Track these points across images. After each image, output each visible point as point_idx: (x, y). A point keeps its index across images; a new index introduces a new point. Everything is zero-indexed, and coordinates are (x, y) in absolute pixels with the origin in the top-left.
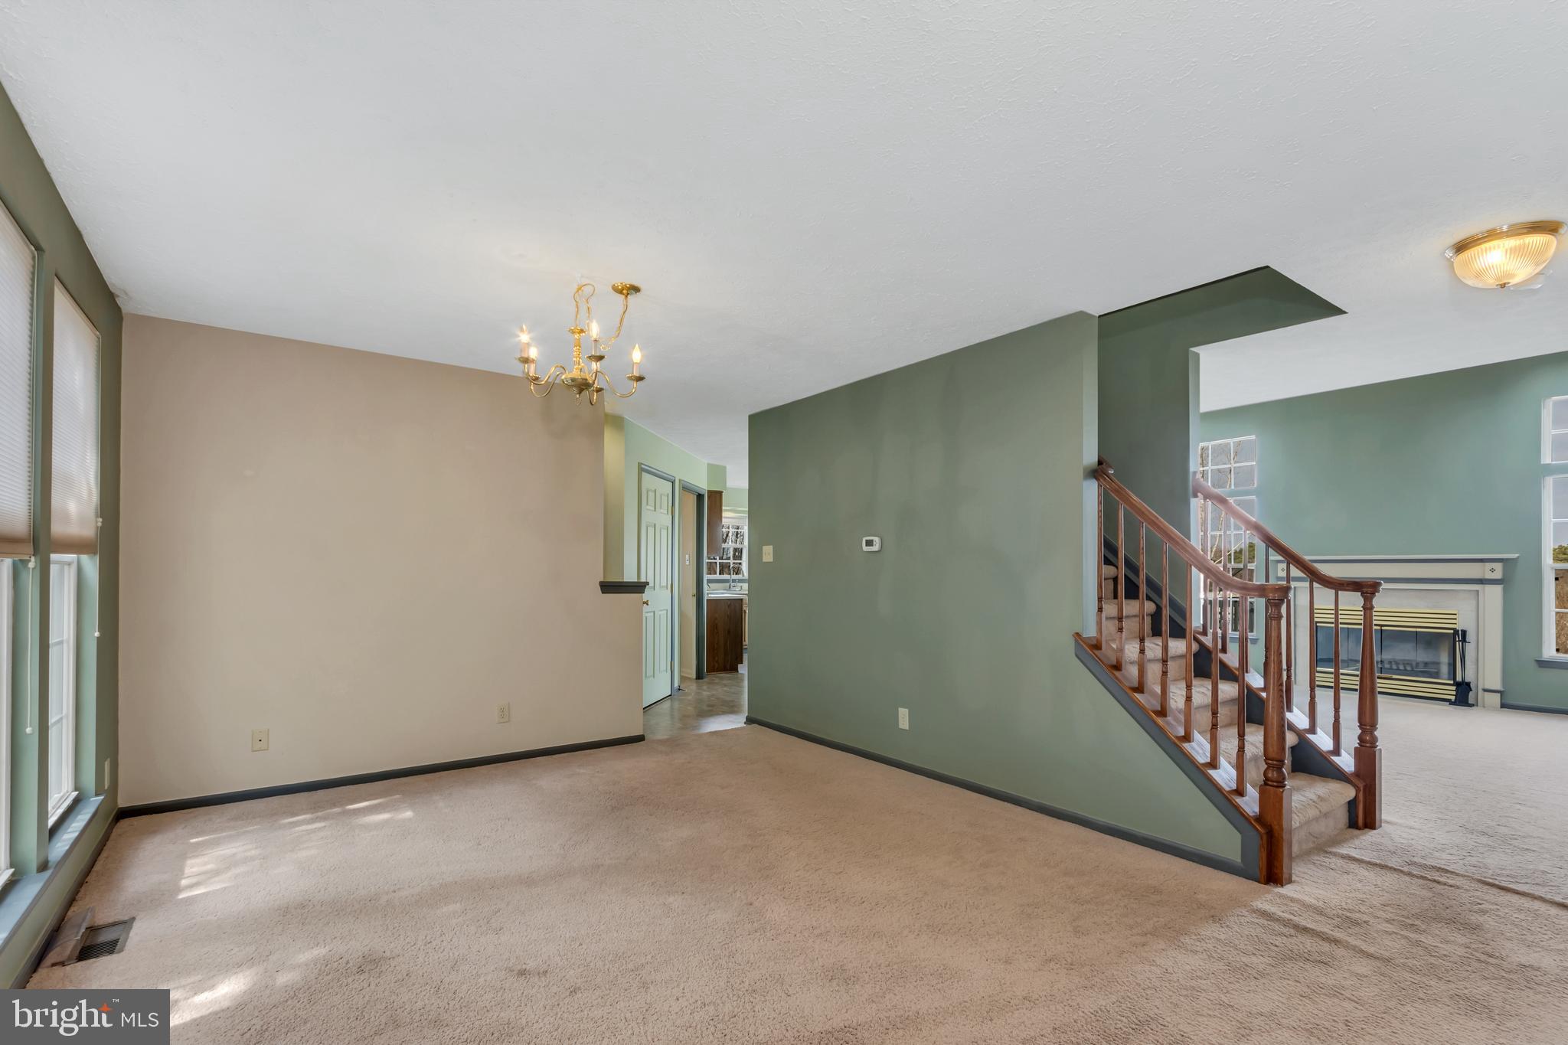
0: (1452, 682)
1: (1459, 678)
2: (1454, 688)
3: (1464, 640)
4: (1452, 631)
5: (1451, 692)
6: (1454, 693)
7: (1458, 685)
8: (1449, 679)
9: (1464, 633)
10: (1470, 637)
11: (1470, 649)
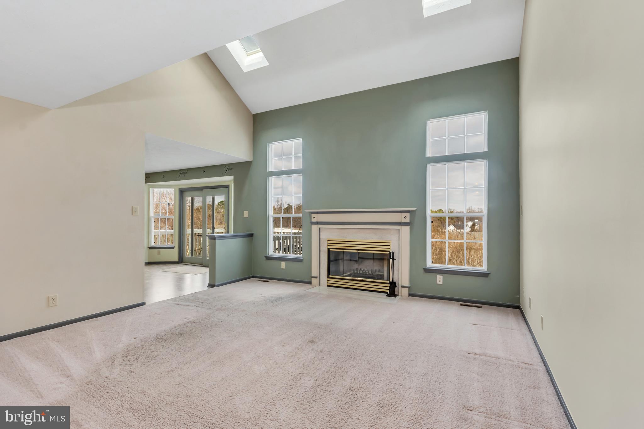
0: (388, 282)
1: (391, 280)
2: (389, 285)
3: (393, 259)
4: (388, 253)
5: (387, 288)
6: (389, 288)
7: (390, 283)
8: (387, 280)
9: (393, 253)
10: (396, 256)
11: (396, 262)
